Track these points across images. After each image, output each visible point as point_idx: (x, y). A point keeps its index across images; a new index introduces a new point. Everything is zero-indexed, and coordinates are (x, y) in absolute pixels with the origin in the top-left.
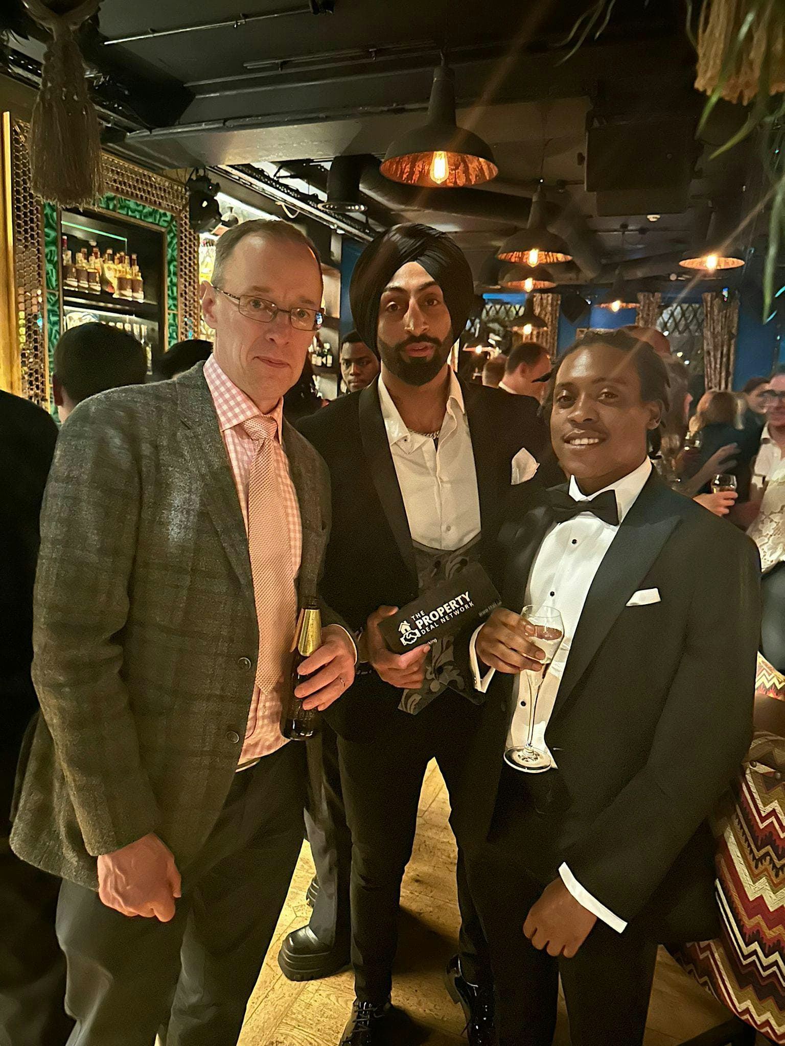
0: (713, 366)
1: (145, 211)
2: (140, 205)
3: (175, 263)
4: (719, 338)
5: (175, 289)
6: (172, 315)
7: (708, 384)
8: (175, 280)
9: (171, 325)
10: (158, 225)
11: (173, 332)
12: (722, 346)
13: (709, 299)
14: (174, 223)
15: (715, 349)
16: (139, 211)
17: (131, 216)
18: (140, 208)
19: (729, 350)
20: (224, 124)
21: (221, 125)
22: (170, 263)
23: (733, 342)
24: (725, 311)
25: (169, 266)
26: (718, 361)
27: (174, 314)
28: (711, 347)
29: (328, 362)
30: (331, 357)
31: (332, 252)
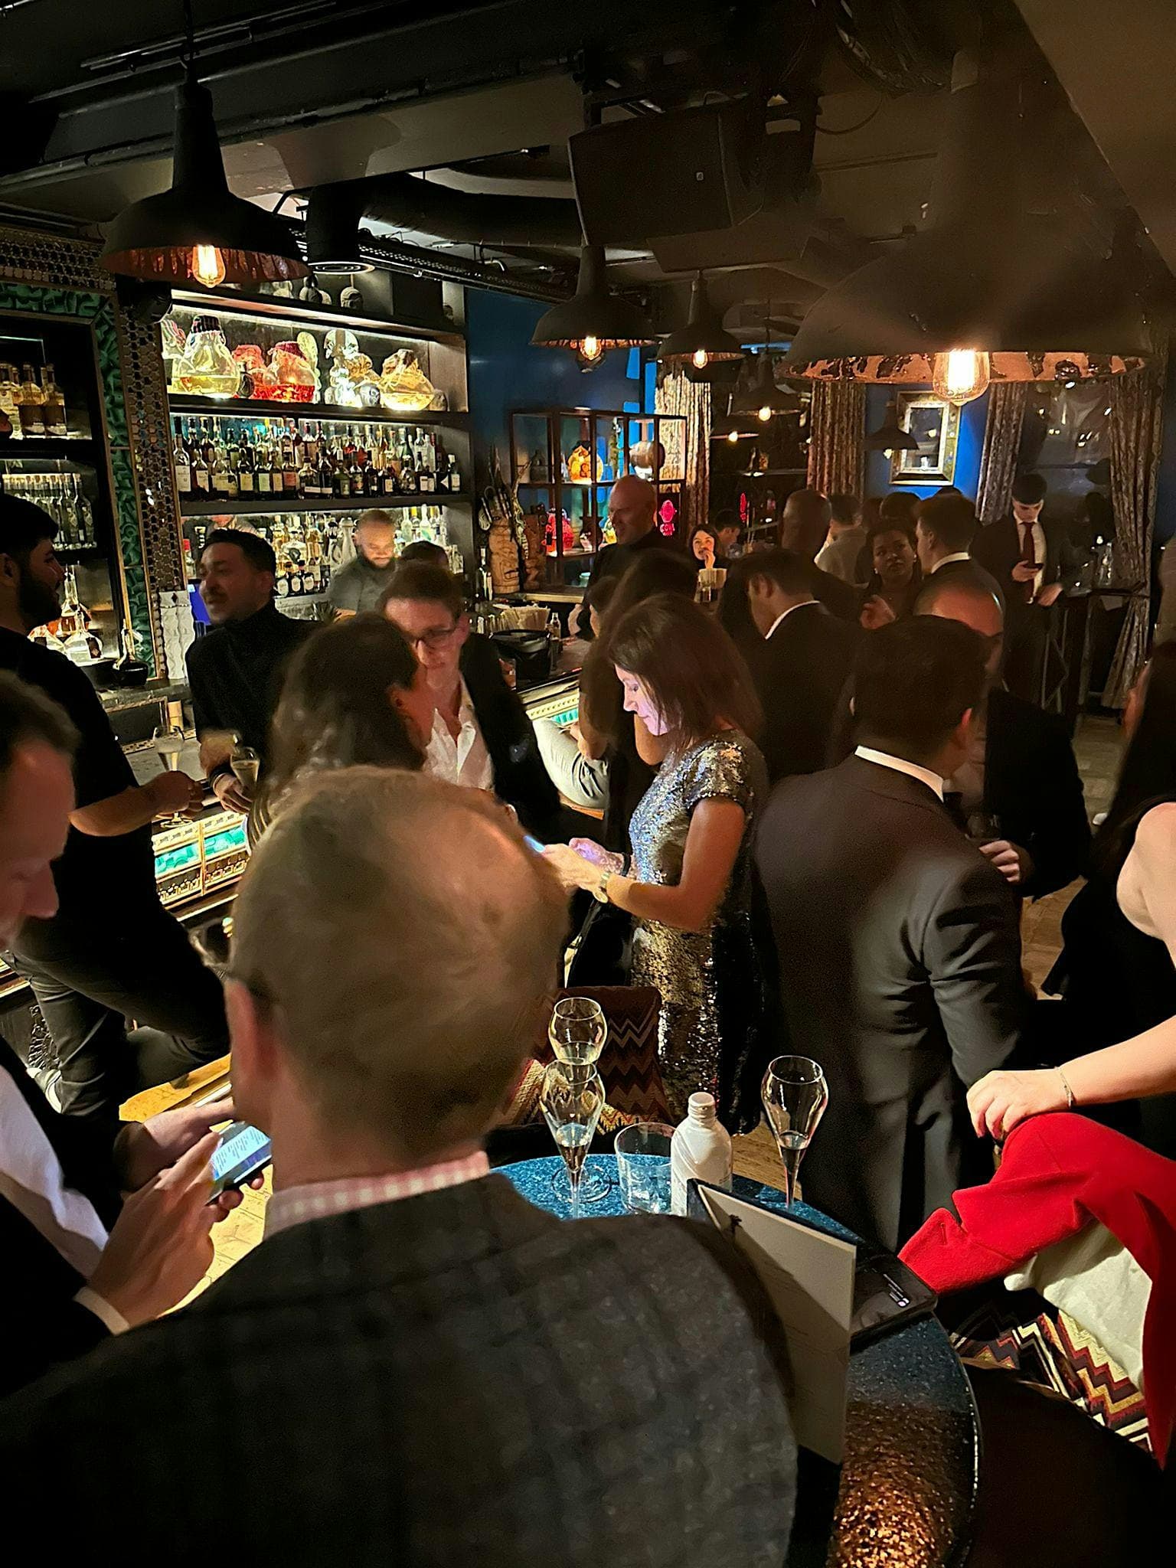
0: (1123, 444)
1: (47, 297)
2: (37, 289)
3: (117, 372)
5: (120, 412)
6: (118, 454)
7: (1115, 476)
8: (119, 398)
9: (119, 469)
10: (76, 315)
11: (123, 479)
12: (1140, 410)
14: (107, 308)
15: (1128, 415)
16: (34, 299)
17: (20, 309)
18: (39, 294)
19: (1152, 415)
20: (86, 162)
21: (83, 164)
22: (106, 373)
23: (1159, 400)
25: (105, 377)
26: (1133, 438)
27: (123, 451)
28: (1120, 413)
29: (453, 484)
30: (458, 476)
31: (448, 306)
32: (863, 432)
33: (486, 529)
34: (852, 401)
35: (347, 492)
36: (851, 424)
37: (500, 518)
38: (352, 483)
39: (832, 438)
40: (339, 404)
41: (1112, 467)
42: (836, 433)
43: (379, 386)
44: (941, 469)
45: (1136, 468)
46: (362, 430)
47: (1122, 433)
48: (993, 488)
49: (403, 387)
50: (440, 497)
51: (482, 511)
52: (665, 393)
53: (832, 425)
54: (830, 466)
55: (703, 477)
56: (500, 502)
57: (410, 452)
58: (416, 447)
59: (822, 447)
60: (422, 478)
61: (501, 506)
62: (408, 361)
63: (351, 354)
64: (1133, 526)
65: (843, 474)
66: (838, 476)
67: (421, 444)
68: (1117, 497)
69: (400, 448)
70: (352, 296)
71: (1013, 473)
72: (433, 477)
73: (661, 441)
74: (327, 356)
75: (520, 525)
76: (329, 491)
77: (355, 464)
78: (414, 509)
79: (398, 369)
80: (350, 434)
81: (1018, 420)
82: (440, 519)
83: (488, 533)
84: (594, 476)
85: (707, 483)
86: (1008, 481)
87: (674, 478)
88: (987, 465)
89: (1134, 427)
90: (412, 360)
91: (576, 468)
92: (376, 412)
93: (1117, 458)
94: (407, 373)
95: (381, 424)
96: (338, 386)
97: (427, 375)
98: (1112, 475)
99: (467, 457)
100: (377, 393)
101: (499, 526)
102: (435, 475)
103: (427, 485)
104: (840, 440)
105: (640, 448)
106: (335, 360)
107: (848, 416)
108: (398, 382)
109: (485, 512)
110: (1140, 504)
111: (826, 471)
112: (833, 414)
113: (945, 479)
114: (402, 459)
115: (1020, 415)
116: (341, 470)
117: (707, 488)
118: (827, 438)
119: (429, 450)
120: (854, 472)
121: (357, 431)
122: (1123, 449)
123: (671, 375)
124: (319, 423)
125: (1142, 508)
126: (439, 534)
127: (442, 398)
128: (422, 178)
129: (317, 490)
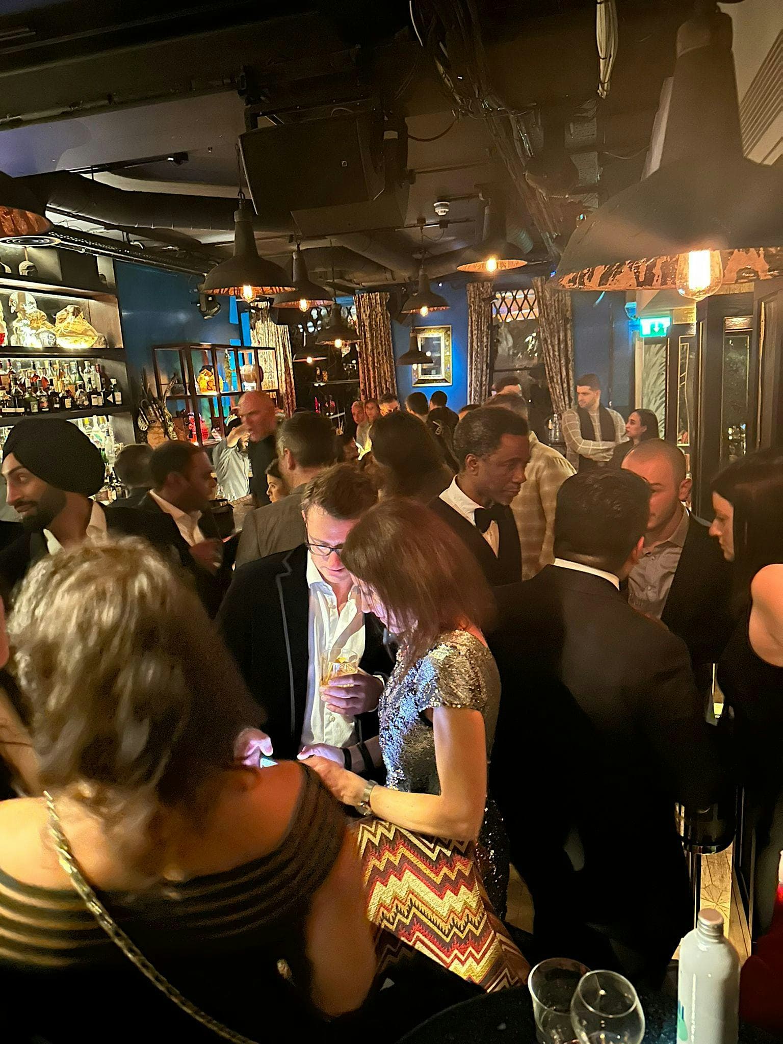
0: (551, 354)
4: (555, 324)
7: (549, 373)
12: (559, 332)
13: (539, 284)
15: (552, 336)
19: (566, 336)
23: (568, 326)
24: (557, 295)
26: (556, 349)
28: (547, 335)
29: (117, 399)
30: (119, 394)
31: (102, 275)
32: (392, 354)
33: (144, 430)
34: (383, 335)
35: (36, 410)
36: (384, 350)
37: (154, 422)
38: (39, 403)
39: (373, 359)
40: (24, 346)
41: (546, 368)
42: (375, 355)
43: (54, 333)
44: (444, 375)
45: (560, 367)
46: (42, 364)
47: (550, 347)
48: (477, 385)
49: (73, 332)
50: (107, 409)
51: (140, 417)
52: (257, 333)
53: (372, 350)
54: (374, 377)
55: (291, 387)
56: (153, 410)
57: (81, 378)
58: (85, 375)
59: (368, 365)
60: (92, 396)
61: (155, 413)
62: (76, 313)
63: (31, 309)
64: (563, 403)
65: (383, 381)
66: (380, 383)
67: (89, 372)
68: (552, 387)
69: (73, 377)
70: (28, 268)
71: (488, 376)
72: (101, 395)
73: (260, 365)
74: (12, 312)
75: (170, 425)
76: (22, 410)
77: (40, 389)
78: (86, 419)
79: (67, 319)
80: (34, 368)
81: (487, 342)
82: (108, 425)
83: (146, 432)
84: (218, 389)
85: (294, 391)
86: (486, 380)
87: (270, 389)
88: (471, 371)
89: (556, 343)
90: (79, 312)
91: (203, 384)
92: (53, 351)
93: (549, 362)
94: (75, 322)
95: (57, 360)
96: (23, 333)
97: (90, 323)
98: (547, 373)
99: (125, 380)
100: (54, 337)
101: (154, 427)
102: (102, 393)
103: (97, 401)
104: (379, 361)
105: (246, 369)
106: (18, 314)
107: (381, 344)
108: (69, 329)
109: (143, 418)
110: (565, 389)
111: (372, 380)
112: (372, 344)
113: (446, 382)
114: (75, 383)
115: (488, 339)
116: (30, 394)
117: (294, 394)
118: (370, 359)
119: (95, 376)
120: (390, 380)
121: (38, 365)
122: (552, 356)
123: (260, 321)
124: (9, 360)
125: (567, 392)
126: (109, 435)
127: (103, 339)
128: (91, 178)
129: (12, 410)
